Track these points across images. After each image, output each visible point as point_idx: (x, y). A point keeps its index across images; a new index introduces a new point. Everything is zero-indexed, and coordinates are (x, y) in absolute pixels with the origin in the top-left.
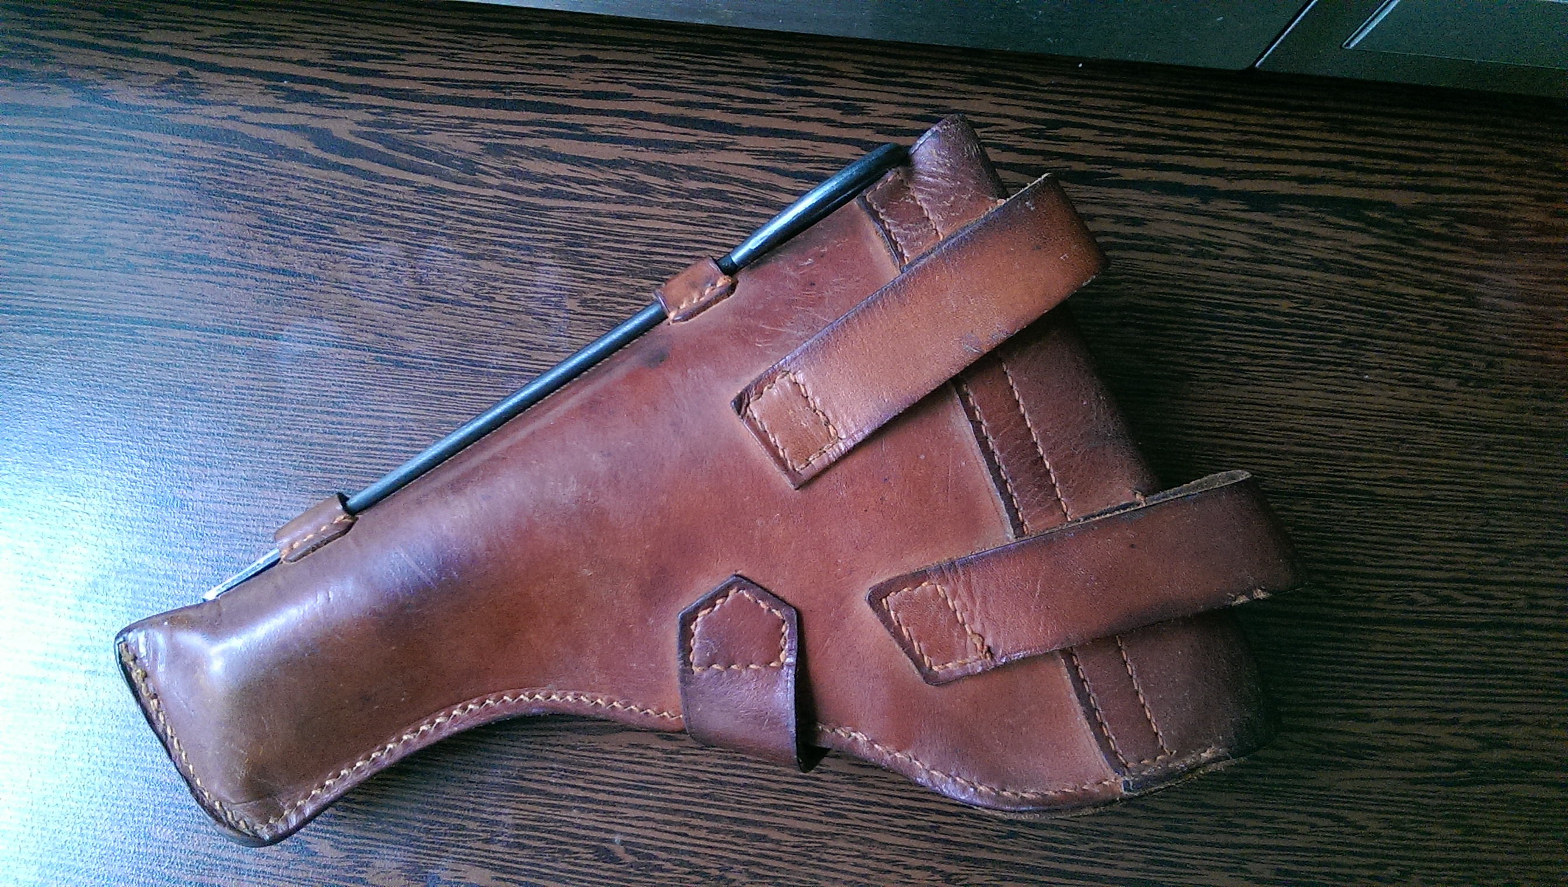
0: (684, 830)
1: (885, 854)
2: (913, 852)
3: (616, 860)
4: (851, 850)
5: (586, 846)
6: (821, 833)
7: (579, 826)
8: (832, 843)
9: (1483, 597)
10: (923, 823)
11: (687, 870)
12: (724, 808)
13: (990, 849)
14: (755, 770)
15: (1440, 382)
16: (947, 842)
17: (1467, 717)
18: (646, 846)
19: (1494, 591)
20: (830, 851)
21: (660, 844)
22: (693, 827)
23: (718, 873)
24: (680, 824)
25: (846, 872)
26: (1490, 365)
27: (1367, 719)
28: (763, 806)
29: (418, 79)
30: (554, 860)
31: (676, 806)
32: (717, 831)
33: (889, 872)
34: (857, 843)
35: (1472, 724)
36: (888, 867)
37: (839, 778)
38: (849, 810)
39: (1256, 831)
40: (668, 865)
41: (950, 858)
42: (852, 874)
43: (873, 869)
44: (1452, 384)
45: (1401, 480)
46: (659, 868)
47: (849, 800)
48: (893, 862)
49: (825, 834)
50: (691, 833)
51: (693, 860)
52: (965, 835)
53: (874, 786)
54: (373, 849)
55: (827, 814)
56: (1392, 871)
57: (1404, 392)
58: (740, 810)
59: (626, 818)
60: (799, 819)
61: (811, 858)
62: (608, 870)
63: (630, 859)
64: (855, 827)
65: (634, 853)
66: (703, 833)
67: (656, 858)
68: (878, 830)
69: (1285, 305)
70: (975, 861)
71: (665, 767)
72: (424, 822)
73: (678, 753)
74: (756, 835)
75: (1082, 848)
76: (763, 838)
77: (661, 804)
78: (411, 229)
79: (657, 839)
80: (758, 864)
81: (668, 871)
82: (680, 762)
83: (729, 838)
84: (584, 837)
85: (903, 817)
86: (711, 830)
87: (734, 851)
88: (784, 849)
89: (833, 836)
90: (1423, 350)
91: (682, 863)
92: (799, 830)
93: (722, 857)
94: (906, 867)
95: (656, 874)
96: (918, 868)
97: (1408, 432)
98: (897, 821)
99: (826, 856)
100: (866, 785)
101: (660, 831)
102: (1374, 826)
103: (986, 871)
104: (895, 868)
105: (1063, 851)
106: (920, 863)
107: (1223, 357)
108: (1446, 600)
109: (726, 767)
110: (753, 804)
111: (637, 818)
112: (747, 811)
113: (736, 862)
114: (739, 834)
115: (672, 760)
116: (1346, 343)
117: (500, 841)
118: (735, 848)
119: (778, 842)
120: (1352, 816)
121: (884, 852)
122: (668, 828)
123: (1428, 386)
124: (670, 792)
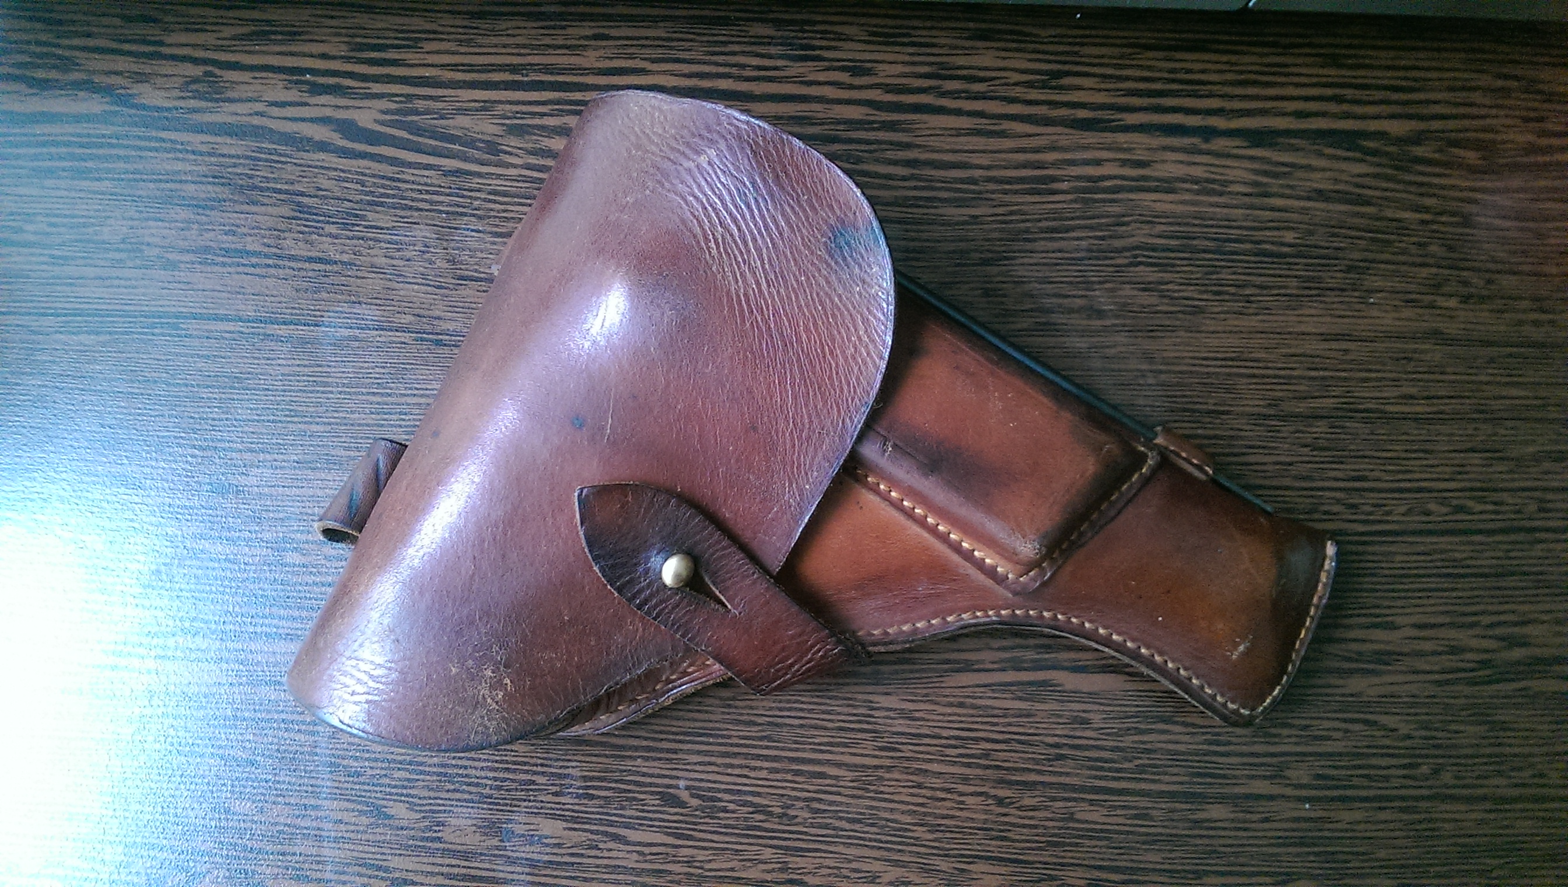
0: (745, 772)
1: (937, 783)
2: (965, 780)
3: (683, 804)
4: (908, 781)
5: (652, 793)
6: (876, 767)
7: (644, 775)
8: (887, 776)
9: (1495, 503)
10: (973, 752)
11: (751, 809)
12: (782, 749)
13: (1039, 772)
14: (810, 711)
15: (1441, 301)
16: (998, 767)
17: (1486, 620)
18: (710, 790)
19: (1505, 496)
20: (885, 783)
21: (723, 787)
22: (755, 769)
23: (780, 810)
24: (741, 767)
25: (902, 802)
26: (1489, 282)
27: (1392, 627)
28: (820, 744)
29: (437, 66)
30: (623, 808)
31: (736, 750)
32: (777, 771)
33: (944, 799)
34: (912, 774)
35: (1492, 626)
36: (943, 795)
37: (891, 714)
38: (903, 744)
39: (1293, 740)
40: (731, 806)
41: (1001, 782)
42: (908, 803)
43: (928, 798)
44: (1453, 303)
45: (1412, 397)
46: (725, 810)
47: (903, 734)
48: (948, 791)
49: (882, 767)
50: (752, 774)
51: (757, 800)
52: (1015, 760)
53: (923, 719)
54: (448, 808)
55: (881, 749)
56: (1425, 769)
57: (1407, 313)
58: (797, 750)
59: (688, 764)
60: (855, 755)
61: (867, 790)
62: (676, 814)
63: (695, 802)
64: (908, 759)
65: (699, 797)
66: (764, 774)
67: (720, 800)
68: (931, 761)
69: (1289, 237)
70: (1024, 783)
71: (723, 713)
72: (495, 779)
73: (734, 699)
74: (814, 773)
75: (1126, 765)
76: (822, 775)
77: (723, 749)
78: (441, 212)
79: (722, 783)
80: (820, 800)
81: (733, 812)
82: (736, 707)
83: (789, 777)
84: (651, 785)
85: (955, 747)
86: (772, 771)
87: (794, 789)
88: (842, 783)
89: (889, 769)
90: (1425, 272)
91: (745, 804)
92: (856, 766)
93: (783, 795)
94: (962, 794)
95: (722, 815)
96: (972, 794)
97: (1415, 351)
98: (949, 751)
99: (882, 789)
100: (918, 719)
101: (722, 774)
102: (1404, 730)
103: (1037, 793)
104: (949, 796)
105: (1110, 770)
106: (972, 789)
107: (1232, 290)
108: (1460, 509)
109: (780, 709)
110: (810, 744)
111: (700, 763)
112: (804, 750)
113: (798, 799)
114: (797, 773)
115: (730, 706)
116: (1350, 269)
117: (569, 793)
118: (796, 786)
119: (836, 778)
120: (1384, 719)
121: (938, 781)
122: (729, 771)
123: (1432, 306)
124: (729, 737)
